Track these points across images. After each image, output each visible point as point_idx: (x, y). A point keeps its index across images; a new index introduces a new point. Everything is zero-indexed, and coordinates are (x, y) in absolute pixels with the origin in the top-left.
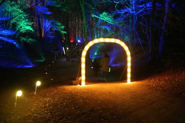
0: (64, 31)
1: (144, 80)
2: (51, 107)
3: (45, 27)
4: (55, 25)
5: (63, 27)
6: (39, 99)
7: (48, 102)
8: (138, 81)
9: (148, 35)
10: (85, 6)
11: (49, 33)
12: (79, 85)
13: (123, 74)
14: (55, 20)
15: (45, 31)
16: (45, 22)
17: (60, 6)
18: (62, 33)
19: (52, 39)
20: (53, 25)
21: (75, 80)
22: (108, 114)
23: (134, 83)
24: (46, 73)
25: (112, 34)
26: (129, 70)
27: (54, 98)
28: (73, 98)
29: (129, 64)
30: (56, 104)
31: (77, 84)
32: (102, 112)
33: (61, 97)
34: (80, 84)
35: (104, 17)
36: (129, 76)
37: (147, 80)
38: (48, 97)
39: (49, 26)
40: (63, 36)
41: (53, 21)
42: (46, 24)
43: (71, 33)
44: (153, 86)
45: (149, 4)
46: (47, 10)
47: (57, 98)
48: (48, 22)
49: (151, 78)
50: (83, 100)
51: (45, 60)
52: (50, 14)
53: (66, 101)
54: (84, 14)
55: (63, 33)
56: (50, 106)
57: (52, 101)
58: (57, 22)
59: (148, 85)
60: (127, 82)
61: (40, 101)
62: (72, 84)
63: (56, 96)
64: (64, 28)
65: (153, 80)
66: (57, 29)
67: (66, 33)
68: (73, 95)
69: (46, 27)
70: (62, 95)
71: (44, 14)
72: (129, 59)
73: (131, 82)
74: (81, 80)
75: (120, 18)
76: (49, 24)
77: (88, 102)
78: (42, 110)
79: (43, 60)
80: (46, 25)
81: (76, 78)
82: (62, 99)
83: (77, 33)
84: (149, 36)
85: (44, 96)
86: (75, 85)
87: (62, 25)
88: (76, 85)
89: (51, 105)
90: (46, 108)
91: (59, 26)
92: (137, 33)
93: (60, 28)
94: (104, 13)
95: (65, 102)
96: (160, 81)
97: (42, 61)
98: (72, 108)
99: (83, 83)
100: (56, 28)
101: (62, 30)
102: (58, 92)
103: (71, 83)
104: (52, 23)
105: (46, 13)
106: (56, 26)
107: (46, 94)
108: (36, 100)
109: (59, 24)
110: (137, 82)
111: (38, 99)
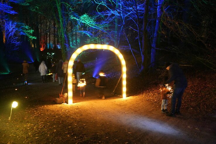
0: (33, 36)
1: (140, 94)
2: (37, 136)
3: (8, 30)
4: (21, 28)
5: (31, 31)
6: (16, 126)
7: (30, 129)
8: (135, 96)
9: (139, 41)
10: (62, 5)
11: (13, 38)
12: (65, 104)
13: (117, 87)
14: (22, 22)
15: (7, 35)
16: (9, 24)
17: (28, 4)
18: (30, 38)
19: (17, 46)
20: (18, 28)
21: (59, 97)
22: (117, 140)
23: (131, 98)
24: (16, 89)
25: (95, 41)
26: (124, 83)
27: (38, 124)
28: (63, 121)
29: (124, 76)
30: (42, 132)
31: (63, 102)
32: (109, 138)
33: (46, 121)
34: (67, 102)
35: (85, 19)
36: (124, 89)
37: (144, 94)
38: (28, 122)
39: (13, 29)
40: (31, 43)
41: (19, 23)
42: (9, 26)
43: (41, 39)
44: (154, 101)
45: (139, 7)
46: (10, 8)
47: (42, 123)
48: (12, 24)
49: (148, 91)
50: (77, 124)
51: (10, 73)
52: (15, 14)
53: (55, 126)
54: (60, 16)
55: (32, 38)
56: (34, 136)
57: (35, 127)
58: (23, 24)
59: (148, 100)
60: (122, 97)
61: (18, 129)
62: (55, 103)
63: (39, 121)
64: (33, 32)
65: (151, 94)
66: (24, 33)
67: (35, 38)
68: (61, 117)
69: (10, 30)
70: (47, 119)
71: (6, 14)
72: (124, 69)
73: (127, 97)
74: (68, 96)
75: (105, 21)
76: (14, 27)
77: (84, 126)
78: (24, 142)
79: (8, 72)
80: (9, 28)
81: (60, 95)
82: (49, 124)
83: (48, 39)
84: (141, 43)
85: (21, 122)
86: (59, 104)
87: (30, 29)
88: (61, 104)
89: (36, 134)
90: (29, 139)
91: (27, 30)
92: (127, 39)
93: (28, 33)
94: (85, 15)
95: (54, 128)
96: (160, 94)
97: (6, 74)
98: (67, 136)
99: (70, 101)
100: (23, 31)
101: (31, 34)
102: (40, 114)
103: (54, 101)
104: (17, 26)
105: (9, 12)
106: (23, 29)
107: (23, 119)
108: (11, 128)
109: (27, 27)
110: (133, 96)
111: (13, 127)
